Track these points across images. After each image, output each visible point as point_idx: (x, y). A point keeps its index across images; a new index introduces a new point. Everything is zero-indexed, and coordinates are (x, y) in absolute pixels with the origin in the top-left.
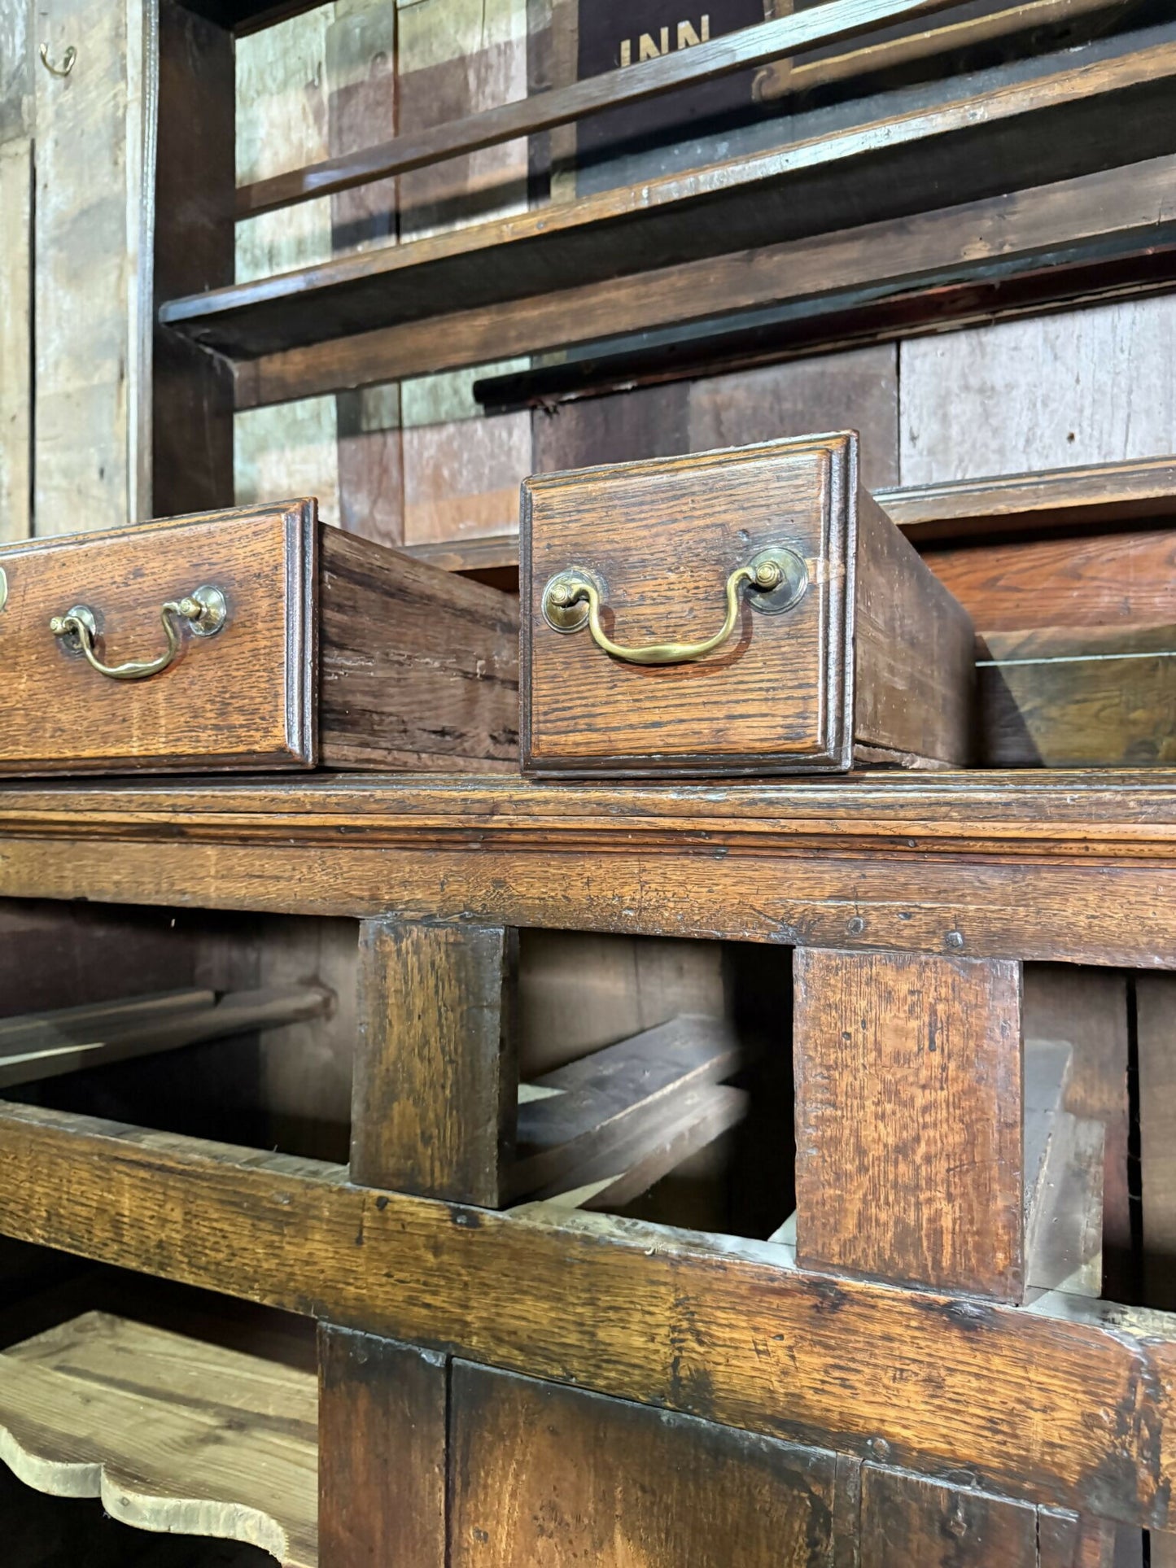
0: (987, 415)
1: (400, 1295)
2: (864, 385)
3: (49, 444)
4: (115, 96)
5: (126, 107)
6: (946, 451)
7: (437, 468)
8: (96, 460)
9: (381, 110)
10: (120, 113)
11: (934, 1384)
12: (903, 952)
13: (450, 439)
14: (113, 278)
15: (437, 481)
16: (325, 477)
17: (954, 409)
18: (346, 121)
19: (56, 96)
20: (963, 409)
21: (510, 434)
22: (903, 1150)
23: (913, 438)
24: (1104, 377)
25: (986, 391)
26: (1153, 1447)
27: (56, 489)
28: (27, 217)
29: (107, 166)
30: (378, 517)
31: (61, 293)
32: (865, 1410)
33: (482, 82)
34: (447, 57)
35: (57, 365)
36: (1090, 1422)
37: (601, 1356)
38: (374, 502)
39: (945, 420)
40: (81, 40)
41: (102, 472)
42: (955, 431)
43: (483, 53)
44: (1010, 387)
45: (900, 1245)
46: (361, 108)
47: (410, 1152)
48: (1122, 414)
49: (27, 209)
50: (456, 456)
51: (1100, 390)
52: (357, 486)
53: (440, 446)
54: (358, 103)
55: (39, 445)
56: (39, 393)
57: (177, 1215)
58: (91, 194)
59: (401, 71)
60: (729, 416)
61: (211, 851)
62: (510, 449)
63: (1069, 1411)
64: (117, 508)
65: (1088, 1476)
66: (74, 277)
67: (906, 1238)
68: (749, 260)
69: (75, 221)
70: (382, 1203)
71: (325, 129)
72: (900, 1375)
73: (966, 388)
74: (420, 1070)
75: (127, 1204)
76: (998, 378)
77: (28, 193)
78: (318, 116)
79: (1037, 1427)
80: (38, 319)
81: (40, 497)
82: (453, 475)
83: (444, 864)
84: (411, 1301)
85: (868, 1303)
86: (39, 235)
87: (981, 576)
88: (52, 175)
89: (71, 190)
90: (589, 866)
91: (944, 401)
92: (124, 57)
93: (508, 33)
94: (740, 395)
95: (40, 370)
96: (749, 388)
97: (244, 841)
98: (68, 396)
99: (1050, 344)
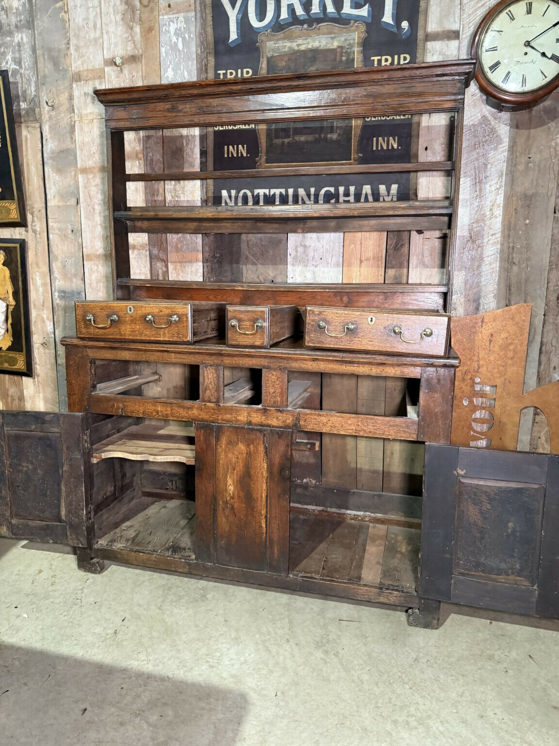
0: (305, 252)
1: (208, 416)
2: (280, 241)
3: (53, 220)
4: (71, 117)
5: (75, 122)
6: (297, 258)
7: (177, 244)
8: (70, 227)
9: (159, 145)
10: (73, 123)
11: (277, 418)
13: (180, 238)
14: (73, 173)
15: (177, 248)
16: (144, 242)
17: (299, 249)
18: (148, 145)
19: (49, 112)
20: (300, 250)
21: (197, 239)
22: (274, 392)
23: (290, 255)
24: (328, 247)
25: (305, 246)
26: (299, 422)
27: (56, 234)
28: (40, 148)
29: (69, 139)
30: (160, 255)
31: (54, 174)
32: (270, 422)
33: (187, 144)
34: (177, 134)
35: (54, 197)
36: (293, 420)
37: (237, 421)
38: (159, 251)
39: (297, 251)
40: (58, 96)
41: (72, 231)
42: (299, 254)
43: (187, 136)
44: (310, 246)
45: (274, 403)
46: (153, 143)
47: (209, 397)
48: (331, 255)
49: (40, 146)
50: (182, 242)
51: (327, 249)
52: (154, 246)
53: (177, 239)
54: (152, 141)
55: (49, 220)
56: (49, 204)
57: (170, 410)
58: (64, 147)
60: (250, 243)
61: (173, 354)
62: (196, 243)
63: (291, 419)
64: (78, 242)
65: (293, 425)
66: (59, 171)
67: (274, 402)
69: (58, 153)
70: (205, 405)
71: (142, 145)
72: (274, 418)
73: (301, 245)
74: (210, 386)
75: (159, 409)
76: (307, 244)
77: (40, 140)
78: (139, 140)
79: (288, 421)
80: (46, 181)
81: (51, 236)
82: (181, 247)
84: (210, 417)
85: (270, 410)
86: (45, 155)
87: (298, 296)
88: (49, 137)
89: (56, 143)
91: (296, 247)
92: (73, 106)
93: (194, 132)
94: (253, 238)
95: (48, 197)
96: (255, 237)
97: (179, 353)
98: (59, 207)
99: (318, 238)
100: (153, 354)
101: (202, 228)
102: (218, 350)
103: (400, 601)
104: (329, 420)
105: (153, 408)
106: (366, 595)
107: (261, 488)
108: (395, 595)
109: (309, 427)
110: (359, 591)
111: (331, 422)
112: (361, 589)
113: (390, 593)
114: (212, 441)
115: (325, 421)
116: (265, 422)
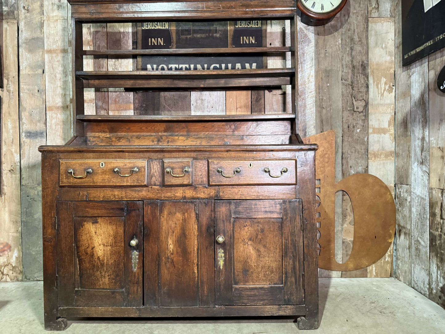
0: (202, 103)
1: (154, 196)
2: (186, 97)
3: (24, 83)
4: (41, 18)
5: (44, 20)
6: (197, 107)
7: (115, 99)
8: (37, 88)
9: (104, 37)
10: (42, 21)
11: (204, 192)
12: (201, 159)
13: (118, 95)
14: (41, 53)
15: (115, 101)
16: (92, 98)
17: (198, 102)
18: (97, 37)
19: (24, 14)
20: (199, 102)
21: (129, 95)
22: (201, 175)
23: (193, 105)
24: (216, 100)
25: (202, 100)
27: (26, 93)
28: (17, 36)
29: (39, 31)
30: (104, 106)
31: (27, 54)
32: (199, 196)
33: (124, 37)
34: (117, 31)
35: (26, 68)
36: (215, 192)
37: (176, 197)
38: (103, 103)
39: (197, 103)
40: (32, 3)
41: (38, 91)
42: (198, 104)
43: (124, 32)
44: (205, 100)
45: (201, 182)
46: (100, 35)
47: (155, 182)
48: (218, 105)
49: (17, 35)
50: (119, 97)
51: (216, 101)
52: (99, 100)
53: (116, 95)
54: (99, 34)
55: (21, 84)
56: (21, 73)
57: (124, 193)
58: (35, 36)
59: (108, 31)
60: (166, 98)
61: (127, 154)
62: (129, 98)
63: (213, 192)
64: (43, 99)
65: (215, 196)
66: (30, 51)
67: (202, 182)
68: (173, 81)
69: (30, 40)
70: (151, 187)
71: (92, 37)
72: (201, 192)
73: (199, 99)
74: (155, 174)
75: (116, 193)
76: (204, 98)
77: (17, 31)
78: (90, 34)
79: (211, 194)
80: (20, 58)
81: (21, 94)
82: (118, 100)
83: (157, 154)
84: (155, 196)
85: (199, 187)
86: (20, 41)
87: (203, 126)
88: (24, 29)
89: (29, 34)
90: (173, 154)
91: (197, 100)
92: (43, 11)
93: (129, 30)
94: (168, 95)
95: (21, 68)
96: (169, 94)
97: (132, 152)
98: (29, 75)
99: (210, 94)
100: (111, 155)
101: (137, 84)
102: (161, 148)
103: (293, 311)
104: (239, 191)
105: (111, 193)
106: (270, 311)
107: (194, 243)
108: (289, 308)
109: (226, 196)
110: (265, 309)
111: (240, 192)
112: (266, 308)
113: (286, 307)
114: (157, 213)
115: (237, 191)
116: (196, 196)
